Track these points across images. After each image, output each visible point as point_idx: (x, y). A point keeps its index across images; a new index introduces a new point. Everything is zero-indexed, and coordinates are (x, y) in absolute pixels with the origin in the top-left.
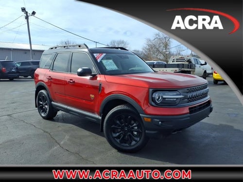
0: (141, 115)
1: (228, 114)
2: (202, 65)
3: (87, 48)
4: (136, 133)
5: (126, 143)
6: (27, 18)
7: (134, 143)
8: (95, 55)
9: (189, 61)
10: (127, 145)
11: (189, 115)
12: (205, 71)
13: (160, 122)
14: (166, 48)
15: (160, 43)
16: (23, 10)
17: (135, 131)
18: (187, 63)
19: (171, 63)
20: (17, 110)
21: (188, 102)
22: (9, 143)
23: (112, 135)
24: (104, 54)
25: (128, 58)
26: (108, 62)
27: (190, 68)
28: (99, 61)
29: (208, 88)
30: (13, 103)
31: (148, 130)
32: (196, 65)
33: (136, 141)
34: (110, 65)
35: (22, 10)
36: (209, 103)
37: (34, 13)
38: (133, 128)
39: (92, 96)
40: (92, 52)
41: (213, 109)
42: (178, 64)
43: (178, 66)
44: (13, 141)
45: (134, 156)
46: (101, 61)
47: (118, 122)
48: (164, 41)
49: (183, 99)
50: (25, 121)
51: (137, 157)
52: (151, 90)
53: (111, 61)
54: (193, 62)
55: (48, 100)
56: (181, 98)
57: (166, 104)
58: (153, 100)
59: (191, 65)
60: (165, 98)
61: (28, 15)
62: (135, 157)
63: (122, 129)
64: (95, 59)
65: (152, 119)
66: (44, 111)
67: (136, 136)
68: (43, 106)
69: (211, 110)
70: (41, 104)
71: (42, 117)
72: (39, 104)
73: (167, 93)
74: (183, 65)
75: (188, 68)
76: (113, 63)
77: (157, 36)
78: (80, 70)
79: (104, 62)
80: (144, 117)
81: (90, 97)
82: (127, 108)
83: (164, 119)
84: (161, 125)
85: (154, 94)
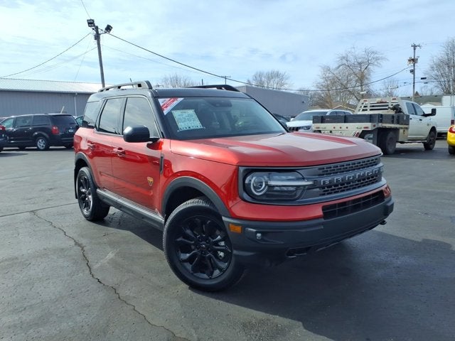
0: (224, 218)
1: (451, 218)
2: (426, 115)
3: (150, 87)
4: (222, 254)
5: (204, 273)
6: (97, 37)
7: (217, 272)
8: (161, 101)
9: (397, 109)
10: (205, 276)
11: (323, 220)
12: (433, 129)
13: (259, 235)
14: (362, 83)
15: (350, 75)
16: (91, 23)
17: (221, 251)
18: (392, 113)
19: (361, 113)
20: (50, 203)
21: (324, 195)
22: (7, 263)
23: (178, 257)
24: (180, 99)
25: (229, 105)
26: (185, 115)
27: (398, 123)
28: (165, 112)
29: (381, 164)
30: (50, 189)
31: (236, 249)
32: (411, 116)
33: (221, 269)
34: (187, 120)
35: (89, 23)
36: (380, 196)
37: (109, 28)
38: (216, 243)
39: (150, 180)
40: (157, 96)
41: (395, 209)
42: (371, 115)
43: (370, 118)
44: (17, 258)
45: (217, 298)
46: (170, 114)
47: (189, 232)
48: (357, 70)
49: (310, 187)
50: (53, 223)
51: (221, 302)
52: (241, 169)
53: (191, 112)
54: (405, 110)
55: (91, 185)
56: (304, 186)
57: (274, 197)
58: (246, 188)
59: (398, 117)
60: (274, 186)
61: (100, 32)
62: (218, 301)
63: (197, 245)
64: (159, 109)
65: (244, 227)
66: (87, 205)
67: (223, 260)
68: (85, 197)
69: (387, 210)
70: (83, 193)
71: (85, 216)
72: (80, 193)
73: (276, 175)
74: (382, 115)
75: (393, 122)
76: (195, 116)
77: (344, 62)
78: (128, 130)
79: (176, 114)
80: (230, 223)
81: (147, 182)
82: (204, 205)
83: (267, 228)
84: (262, 239)
85: (248, 178)
